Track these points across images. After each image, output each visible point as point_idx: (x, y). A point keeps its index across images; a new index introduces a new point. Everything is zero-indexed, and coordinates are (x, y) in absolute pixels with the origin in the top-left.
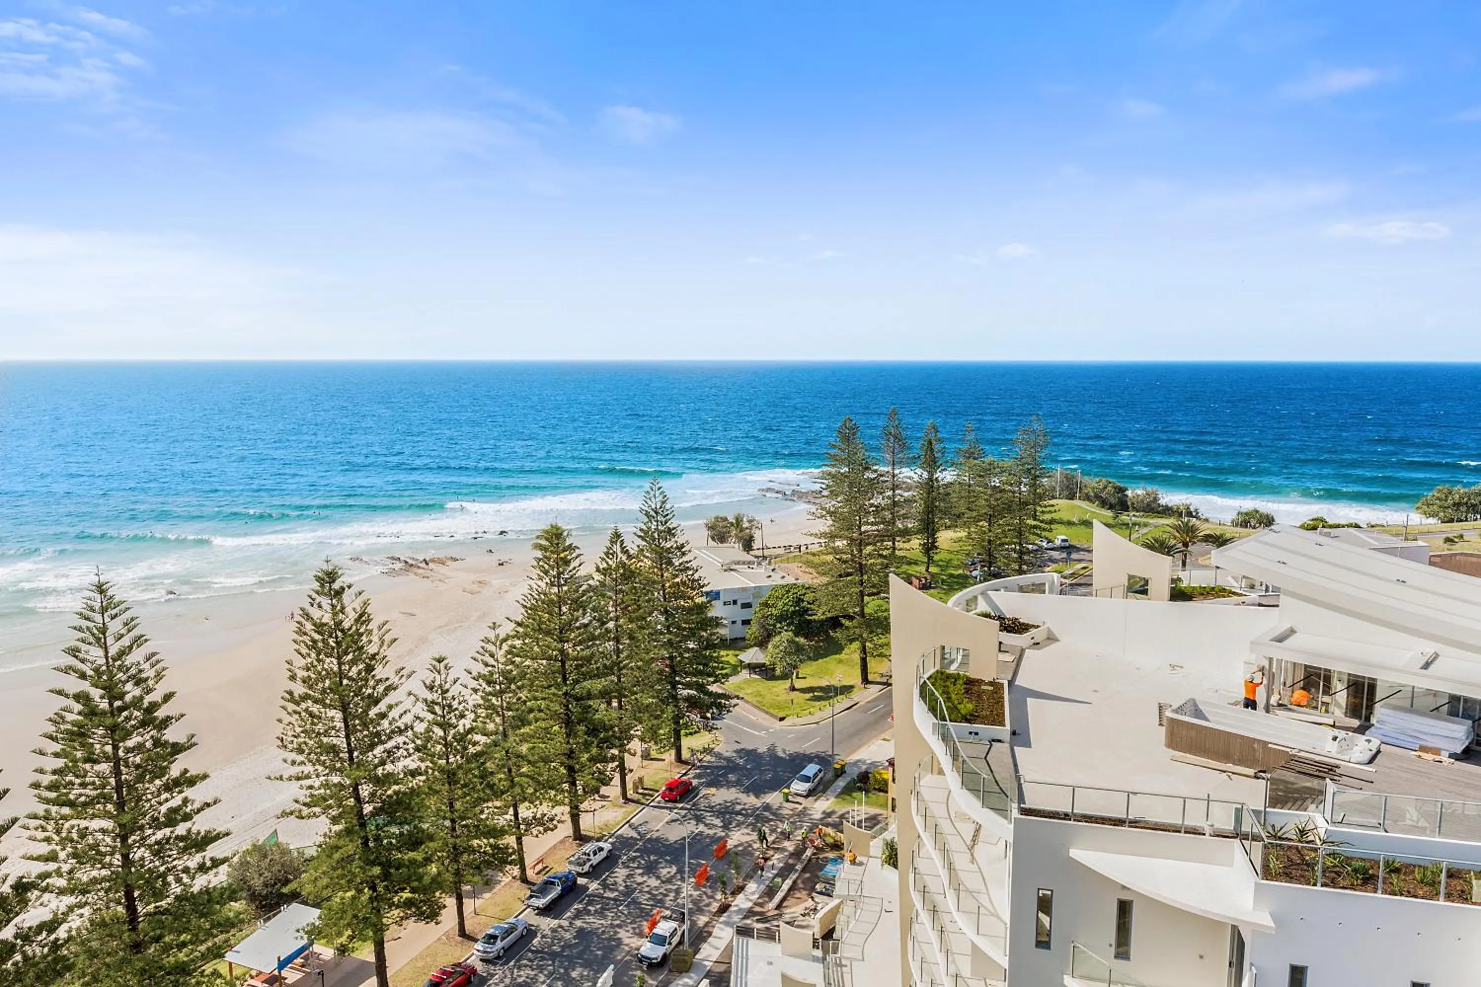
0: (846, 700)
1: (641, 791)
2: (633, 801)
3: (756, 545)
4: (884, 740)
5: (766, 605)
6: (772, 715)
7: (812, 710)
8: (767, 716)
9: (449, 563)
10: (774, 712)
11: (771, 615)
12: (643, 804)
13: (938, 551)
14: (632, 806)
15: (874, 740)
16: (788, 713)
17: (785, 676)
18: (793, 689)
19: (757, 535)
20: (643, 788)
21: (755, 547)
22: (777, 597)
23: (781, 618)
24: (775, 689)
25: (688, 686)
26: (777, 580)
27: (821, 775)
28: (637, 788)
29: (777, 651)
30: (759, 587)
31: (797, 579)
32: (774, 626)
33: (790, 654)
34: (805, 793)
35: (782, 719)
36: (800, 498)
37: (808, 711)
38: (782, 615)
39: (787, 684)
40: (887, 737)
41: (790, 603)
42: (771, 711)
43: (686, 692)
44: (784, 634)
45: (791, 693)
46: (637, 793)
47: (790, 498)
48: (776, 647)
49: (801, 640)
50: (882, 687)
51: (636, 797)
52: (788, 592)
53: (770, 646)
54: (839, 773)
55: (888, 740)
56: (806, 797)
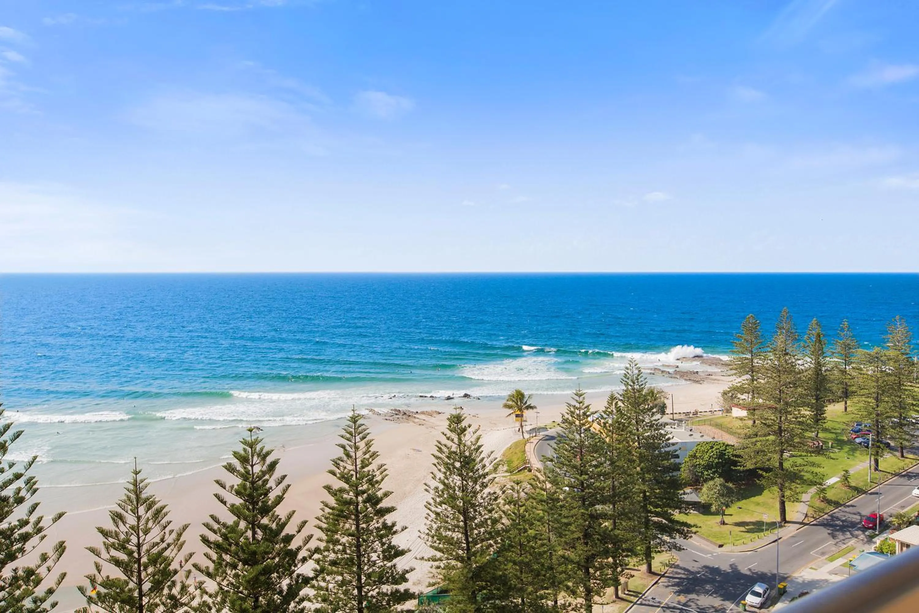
0: (770, 535)
1: (627, 592)
2: (622, 599)
3: (668, 411)
4: (811, 568)
5: (694, 456)
6: (711, 542)
7: (745, 541)
8: (708, 543)
9: (435, 415)
10: (714, 540)
11: (699, 464)
12: (631, 602)
13: (826, 421)
14: (623, 604)
15: (803, 568)
16: (726, 541)
17: (716, 513)
18: (723, 523)
19: (668, 403)
20: (628, 591)
21: (667, 412)
22: (703, 451)
23: (708, 467)
24: (709, 523)
25: (657, 514)
26: (697, 438)
27: (768, 592)
28: (625, 590)
29: (712, 492)
30: (685, 442)
31: (714, 438)
32: (702, 473)
33: (722, 495)
34: (758, 606)
35: (721, 546)
36: (682, 376)
37: (741, 541)
38: (708, 465)
39: (719, 518)
40: (814, 567)
41: (715, 456)
42: (710, 538)
43: (656, 519)
44: (717, 479)
45: (722, 526)
46: (625, 594)
47: (674, 376)
48: (710, 489)
49: (730, 485)
50: (798, 526)
51: (624, 596)
52: (712, 447)
53: (704, 489)
54: (782, 592)
55: (816, 569)
56: (760, 608)
